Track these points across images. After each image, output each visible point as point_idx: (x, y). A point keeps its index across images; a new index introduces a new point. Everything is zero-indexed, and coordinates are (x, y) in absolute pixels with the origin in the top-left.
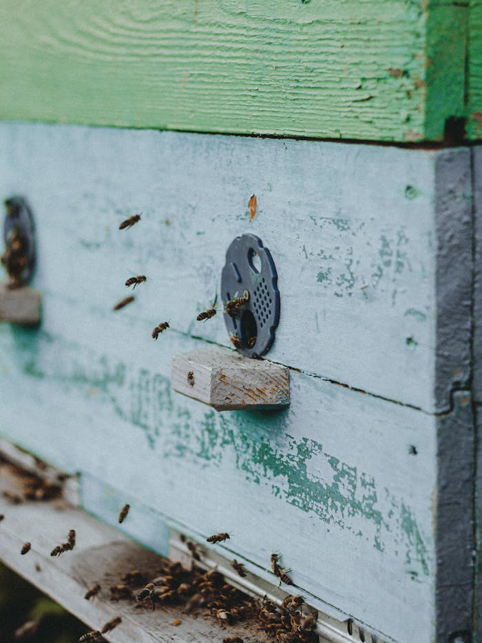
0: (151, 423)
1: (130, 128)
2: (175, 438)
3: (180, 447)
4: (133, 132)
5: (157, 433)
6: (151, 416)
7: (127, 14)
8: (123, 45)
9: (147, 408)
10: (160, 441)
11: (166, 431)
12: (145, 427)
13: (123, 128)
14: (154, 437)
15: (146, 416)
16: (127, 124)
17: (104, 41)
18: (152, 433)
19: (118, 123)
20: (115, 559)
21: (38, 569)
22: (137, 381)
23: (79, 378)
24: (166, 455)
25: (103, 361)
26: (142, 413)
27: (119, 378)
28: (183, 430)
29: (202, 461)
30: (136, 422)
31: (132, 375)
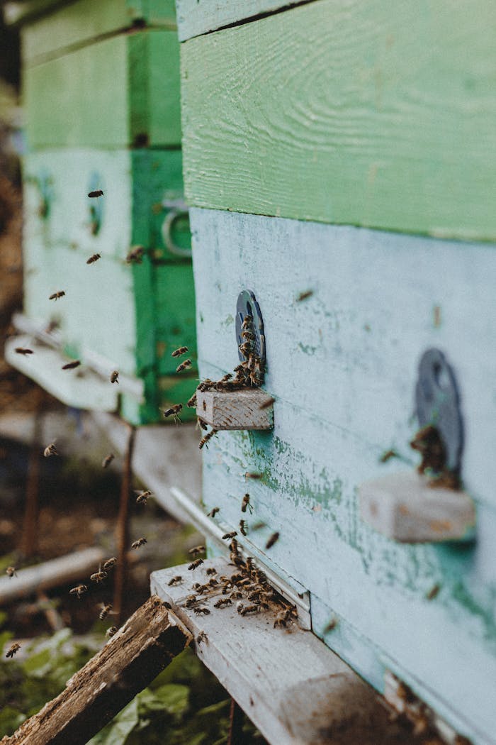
0: (365, 546)
1: (332, 224)
2: (385, 564)
3: (390, 575)
4: (335, 228)
5: (371, 558)
6: (364, 538)
7: (322, 99)
8: (321, 133)
9: (361, 530)
10: (373, 566)
11: (377, 556)
12: (360, 550)
13: (326, 223)
14: (368, 562)
15: (361, 539)
16: (328, 220)
17: (307, 129)
18: (366, 556)
19: (321, 219)
20: (329, 695)
21: (252, 703)
22: (352, 500)
23: (306, 491)
24: (379, 583)
25: (323, 475)
26: (357, 535)
27: (336, 494)
28: (391, 556)
29: (408, 592)
30: (353, 545)
31: (347, 493)
